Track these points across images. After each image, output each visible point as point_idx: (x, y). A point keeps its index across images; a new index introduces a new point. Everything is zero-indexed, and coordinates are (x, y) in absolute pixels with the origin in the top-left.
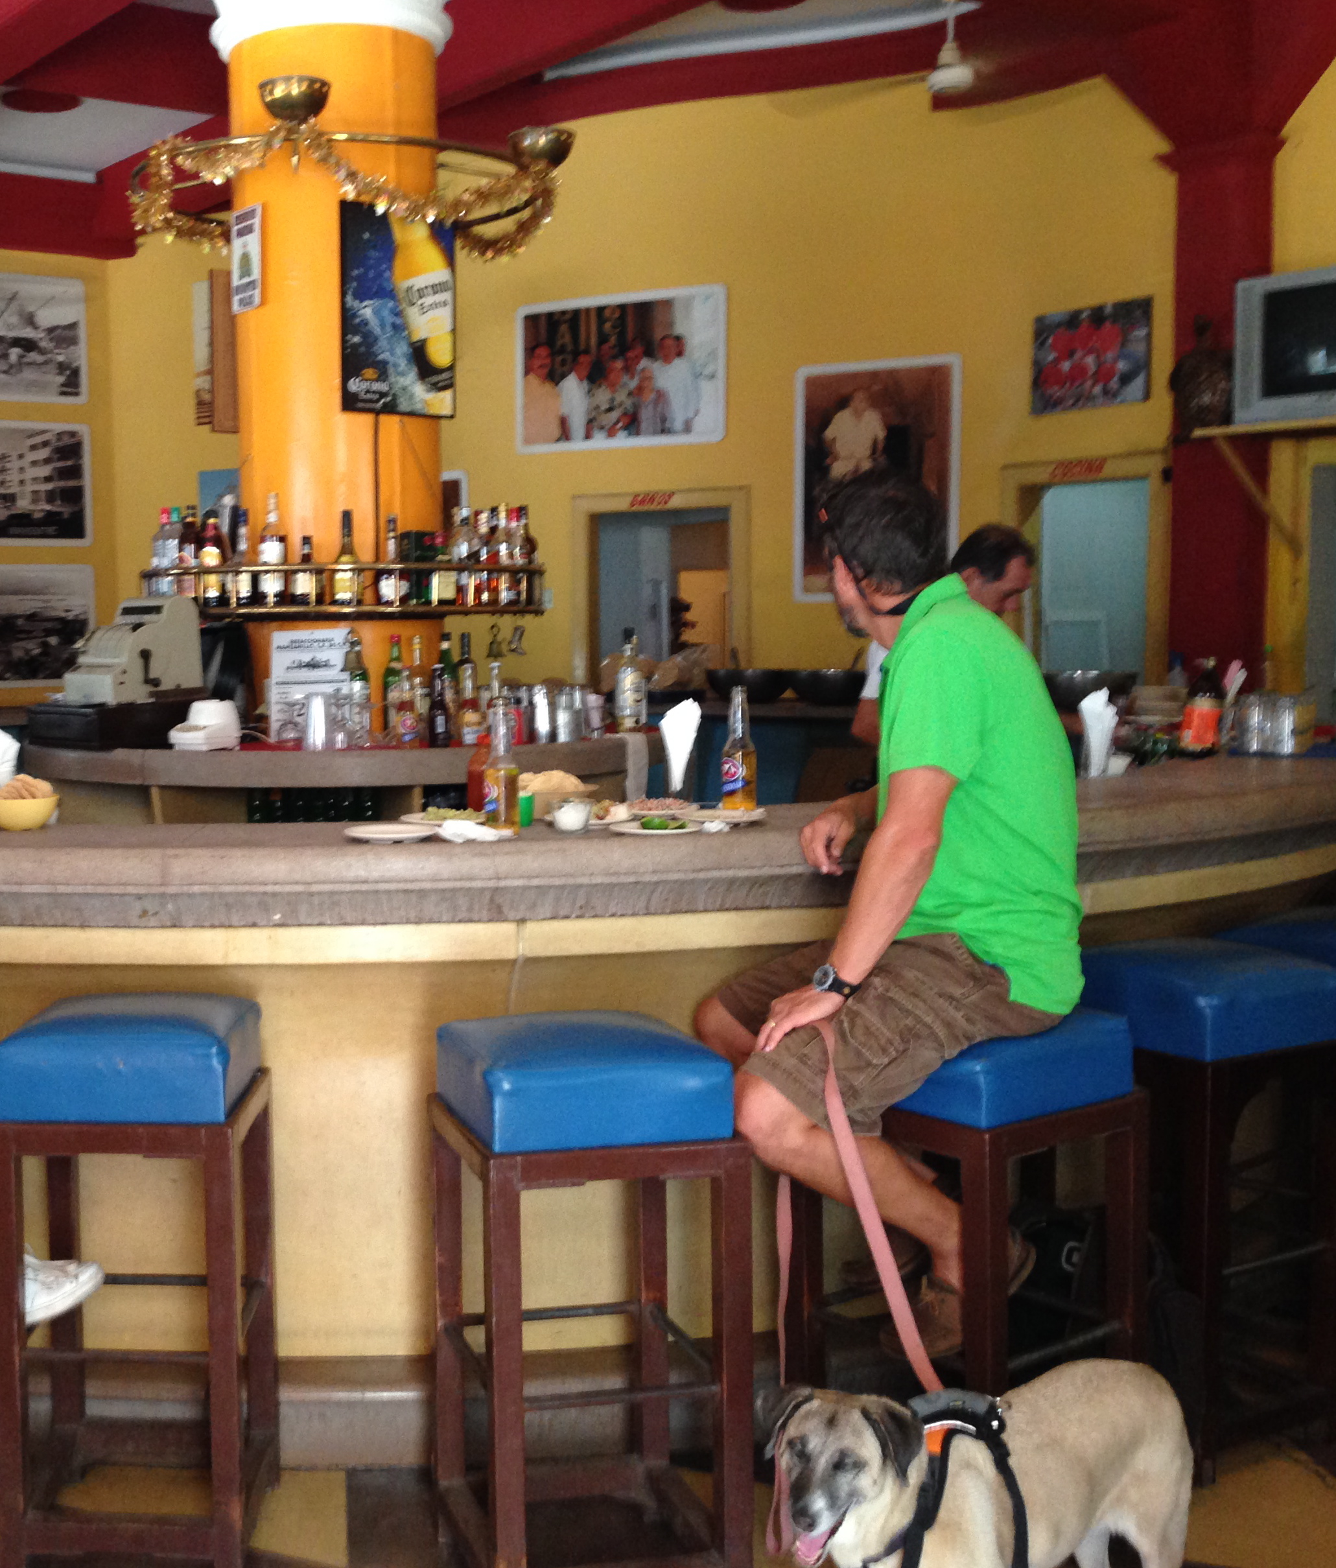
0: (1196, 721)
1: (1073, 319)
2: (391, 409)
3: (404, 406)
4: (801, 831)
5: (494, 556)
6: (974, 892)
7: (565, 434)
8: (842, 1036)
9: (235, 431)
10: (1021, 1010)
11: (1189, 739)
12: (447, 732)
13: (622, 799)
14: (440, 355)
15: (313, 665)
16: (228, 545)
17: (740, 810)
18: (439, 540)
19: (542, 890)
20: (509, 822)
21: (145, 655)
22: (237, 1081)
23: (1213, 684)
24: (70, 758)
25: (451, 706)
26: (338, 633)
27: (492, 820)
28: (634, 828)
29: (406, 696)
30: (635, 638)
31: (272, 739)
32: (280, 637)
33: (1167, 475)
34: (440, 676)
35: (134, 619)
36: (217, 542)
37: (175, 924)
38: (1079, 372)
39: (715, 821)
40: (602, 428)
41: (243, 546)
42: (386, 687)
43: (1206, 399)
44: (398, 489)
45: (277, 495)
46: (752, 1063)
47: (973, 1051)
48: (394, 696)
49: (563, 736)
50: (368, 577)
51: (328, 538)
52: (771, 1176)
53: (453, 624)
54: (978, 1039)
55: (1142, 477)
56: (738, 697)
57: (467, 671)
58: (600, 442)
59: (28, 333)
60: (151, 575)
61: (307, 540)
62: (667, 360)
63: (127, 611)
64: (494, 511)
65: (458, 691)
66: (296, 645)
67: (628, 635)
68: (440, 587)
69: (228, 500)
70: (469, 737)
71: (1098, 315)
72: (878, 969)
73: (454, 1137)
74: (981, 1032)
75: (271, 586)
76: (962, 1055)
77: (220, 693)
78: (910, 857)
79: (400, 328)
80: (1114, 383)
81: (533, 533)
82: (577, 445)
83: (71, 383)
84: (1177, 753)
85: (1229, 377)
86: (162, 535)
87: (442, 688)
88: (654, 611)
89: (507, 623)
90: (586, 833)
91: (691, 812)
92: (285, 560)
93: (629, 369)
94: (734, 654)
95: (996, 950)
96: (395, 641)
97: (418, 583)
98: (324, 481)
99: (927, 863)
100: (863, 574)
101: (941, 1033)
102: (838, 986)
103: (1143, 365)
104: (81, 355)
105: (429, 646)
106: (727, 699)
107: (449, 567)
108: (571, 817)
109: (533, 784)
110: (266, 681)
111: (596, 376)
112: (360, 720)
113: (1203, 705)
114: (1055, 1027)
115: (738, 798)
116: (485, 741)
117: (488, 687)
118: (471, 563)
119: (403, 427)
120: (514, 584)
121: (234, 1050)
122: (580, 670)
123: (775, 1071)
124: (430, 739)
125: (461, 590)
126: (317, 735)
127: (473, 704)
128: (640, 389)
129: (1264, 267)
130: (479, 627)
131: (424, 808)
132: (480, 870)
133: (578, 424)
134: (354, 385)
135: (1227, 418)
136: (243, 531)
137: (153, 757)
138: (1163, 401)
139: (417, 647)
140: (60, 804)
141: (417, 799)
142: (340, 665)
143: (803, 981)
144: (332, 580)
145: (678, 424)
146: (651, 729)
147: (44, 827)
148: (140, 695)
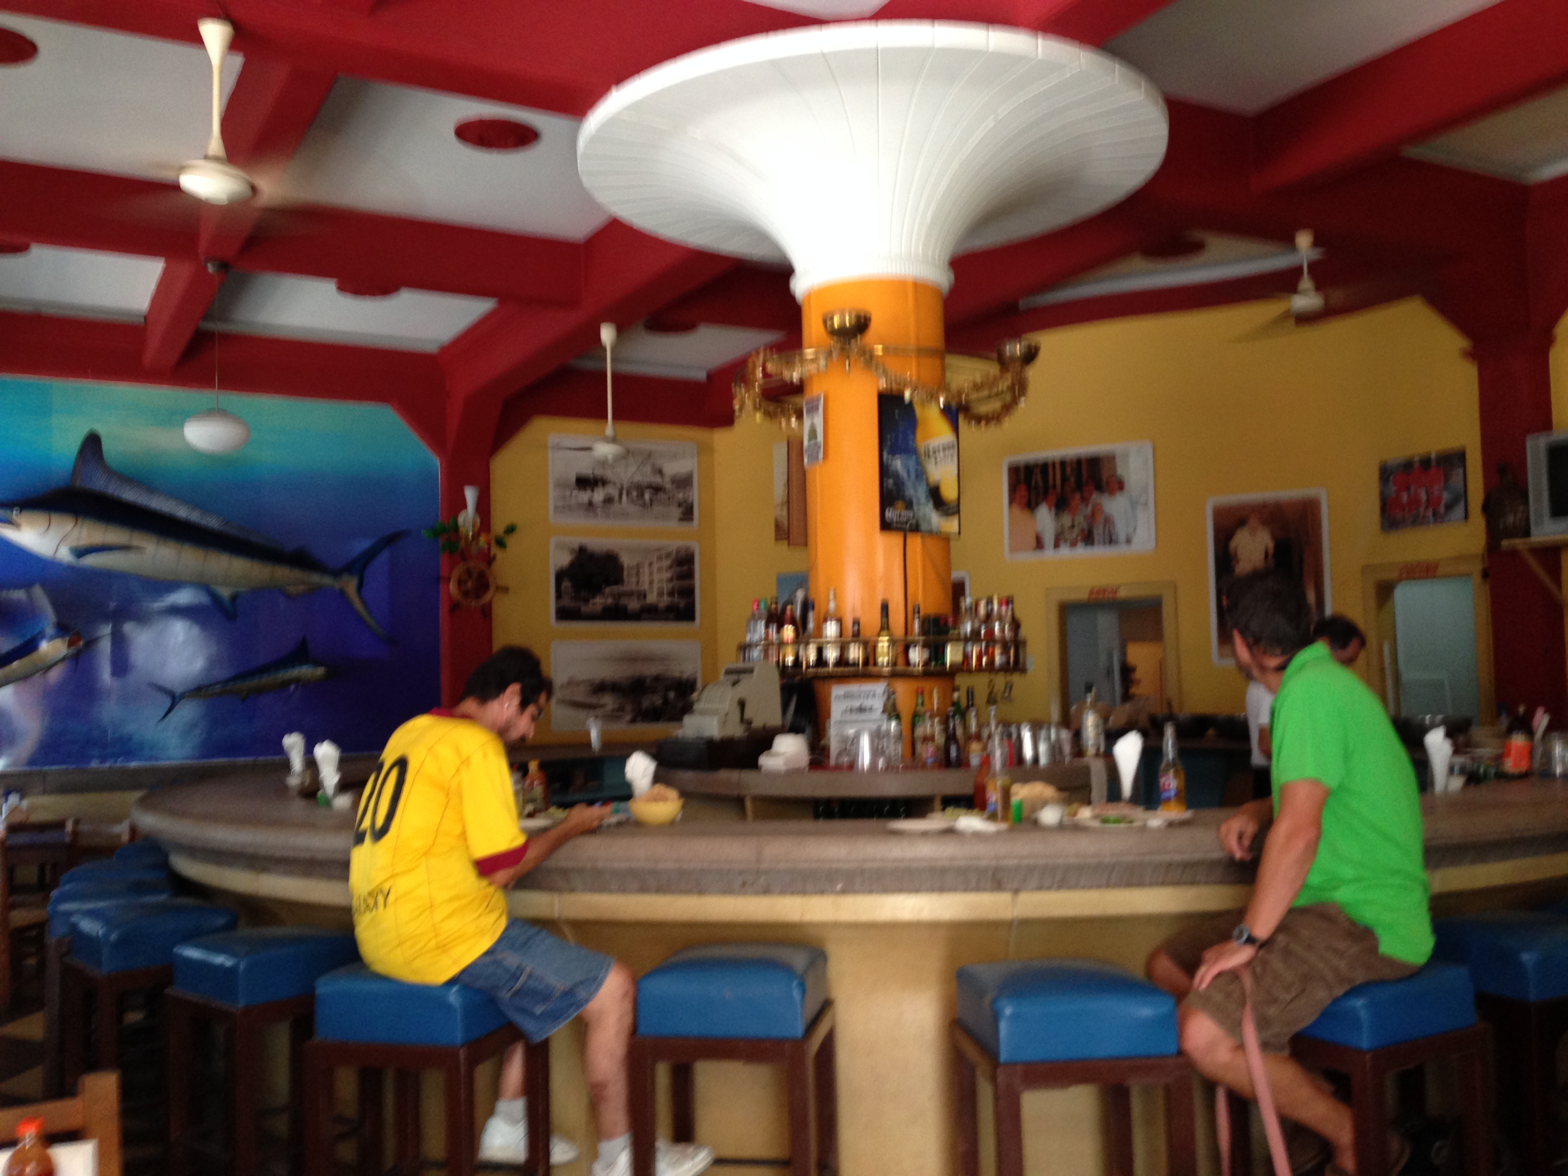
0: (1513, 752)
1: (1408, 465)
2: (916, 529)
3: (924, 526)
4: (1218, 829)
5: (990, 632)
6: (1348, 872)
7: (1039, 544)
8: (1257, 978)
9: (806, 544)
10: (1390, 962)
11: (1509, 765)
12: (958, 756)
13: (1088, 802)
14: (949, 492)
15: (861, 710)
16: (801, 627)
17: (1173, 812)
18: (950, 620)
19: (1030, 869)
20: (1005, 818)
21: (742, 704)
22: (812, 1008)
23: (1525, 725)
24: (688, 776)
25: (961, 740)
26: (879, 688)
27: (993, 817)
28: (1096, 824)
29: (929, 730)
30: (1094, 690)
31: (832, 761)
32: (837, 691)
33: (1485, 575)
34: (953, 716)
35: (734, 677)
36: (793, 622)
37: (767, 891)
38: (1414, 502)
39: (1156, 820)
40: (1066, 540)
41: (811, 625)
42: (913, 727)
43: (1510, 519)
44: (920, 588)
45: (835, 590)
46: (1191, 997)
47: (1354, 991)
48: (919, 732)
49: (1043, 760)
50: (901, 649)
51: (871, 620)
52: (1210, 1086)
53: (962, 681)
54: (1358, 982)
55: (1468, 575)
56: (1169, 732)
57: (972, 714)
58: (1065, 551)
59: (657, 480)
60: (744, 648)
61: (856, 622)
62: (1112, 493)
63: (729, 672)
64: (990, 601)
65: (966, 727)
66: (847, 696)
67: (1089, 688)
68: (952, 654)
69: (800, 595)
70: (975, 761)
71: (1426, 462)
72: (1282, 927)
73: (971, 1052)
74: (1360, 977)
75: (831, 655)
76: (1347, 994)
77: (794, 729)
78: (1300, 845)
79: (921, 474)
80: (1442, 509)
81: (1019, 614)
82: (1049, 553)
83: (687, 513)
84: (1502, 776)
85: (1526, 502)
86: (754, 618)
87: (954, 726)
88: (1109, 672)
89: (1000, 681)
90: (1061, 827)
91: (1138, 813)
92: (841, 634)
93: (1085, 500)
94: (1169, 705)
95: (1367, 915)
96: (920, 692)
97: (936, 652)
98: (869, 582)
99: (1312, 849)
100: (1254, 642)
101: (1330, 976)
102: (1251, 940)
103: (1462, 496)
104: (695, 495)
105: (944, 696)
106: (1161, 734)
107: (958, 639)
108: (1050, 815)
109: (1022, 792)
110: (828, 721)
111: (1061, 506)
112: (895, 749)
113: (1518, 740)
114: (1414, 974)
115: (1173, 803)
116: (986, 761)
117: (988, 724)
118: (975, 636)
119: (923, 544)
120: (1005, 650)
121: (809, 983)
122: (1055, 714)
123: (1207, 1002)
124: (946, 762)
125: (966, 657)
126: (865, 758)
127: (978, 737)
128: (1093, 515)
129: (1546, 425)
130: (980, 683)
131: (944, 809)
132: (985, 854)
133: (1049, 538)
134: (889, 514)
135: (1527, 533)
136: (811, 616)
137: (747, 777)
138: (1478, 520)
139: (935, 695)
140: (684, 807)
141: (937, 804)
142: (881, 710)
143: (1225, 937)
144: (875, 648)
145: (1122, 537)
146: (1108, 756)
147: (672, 823)
148: (736, 731)
